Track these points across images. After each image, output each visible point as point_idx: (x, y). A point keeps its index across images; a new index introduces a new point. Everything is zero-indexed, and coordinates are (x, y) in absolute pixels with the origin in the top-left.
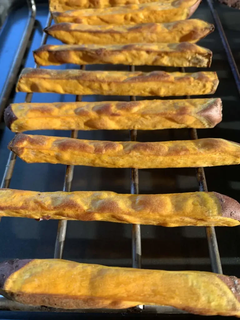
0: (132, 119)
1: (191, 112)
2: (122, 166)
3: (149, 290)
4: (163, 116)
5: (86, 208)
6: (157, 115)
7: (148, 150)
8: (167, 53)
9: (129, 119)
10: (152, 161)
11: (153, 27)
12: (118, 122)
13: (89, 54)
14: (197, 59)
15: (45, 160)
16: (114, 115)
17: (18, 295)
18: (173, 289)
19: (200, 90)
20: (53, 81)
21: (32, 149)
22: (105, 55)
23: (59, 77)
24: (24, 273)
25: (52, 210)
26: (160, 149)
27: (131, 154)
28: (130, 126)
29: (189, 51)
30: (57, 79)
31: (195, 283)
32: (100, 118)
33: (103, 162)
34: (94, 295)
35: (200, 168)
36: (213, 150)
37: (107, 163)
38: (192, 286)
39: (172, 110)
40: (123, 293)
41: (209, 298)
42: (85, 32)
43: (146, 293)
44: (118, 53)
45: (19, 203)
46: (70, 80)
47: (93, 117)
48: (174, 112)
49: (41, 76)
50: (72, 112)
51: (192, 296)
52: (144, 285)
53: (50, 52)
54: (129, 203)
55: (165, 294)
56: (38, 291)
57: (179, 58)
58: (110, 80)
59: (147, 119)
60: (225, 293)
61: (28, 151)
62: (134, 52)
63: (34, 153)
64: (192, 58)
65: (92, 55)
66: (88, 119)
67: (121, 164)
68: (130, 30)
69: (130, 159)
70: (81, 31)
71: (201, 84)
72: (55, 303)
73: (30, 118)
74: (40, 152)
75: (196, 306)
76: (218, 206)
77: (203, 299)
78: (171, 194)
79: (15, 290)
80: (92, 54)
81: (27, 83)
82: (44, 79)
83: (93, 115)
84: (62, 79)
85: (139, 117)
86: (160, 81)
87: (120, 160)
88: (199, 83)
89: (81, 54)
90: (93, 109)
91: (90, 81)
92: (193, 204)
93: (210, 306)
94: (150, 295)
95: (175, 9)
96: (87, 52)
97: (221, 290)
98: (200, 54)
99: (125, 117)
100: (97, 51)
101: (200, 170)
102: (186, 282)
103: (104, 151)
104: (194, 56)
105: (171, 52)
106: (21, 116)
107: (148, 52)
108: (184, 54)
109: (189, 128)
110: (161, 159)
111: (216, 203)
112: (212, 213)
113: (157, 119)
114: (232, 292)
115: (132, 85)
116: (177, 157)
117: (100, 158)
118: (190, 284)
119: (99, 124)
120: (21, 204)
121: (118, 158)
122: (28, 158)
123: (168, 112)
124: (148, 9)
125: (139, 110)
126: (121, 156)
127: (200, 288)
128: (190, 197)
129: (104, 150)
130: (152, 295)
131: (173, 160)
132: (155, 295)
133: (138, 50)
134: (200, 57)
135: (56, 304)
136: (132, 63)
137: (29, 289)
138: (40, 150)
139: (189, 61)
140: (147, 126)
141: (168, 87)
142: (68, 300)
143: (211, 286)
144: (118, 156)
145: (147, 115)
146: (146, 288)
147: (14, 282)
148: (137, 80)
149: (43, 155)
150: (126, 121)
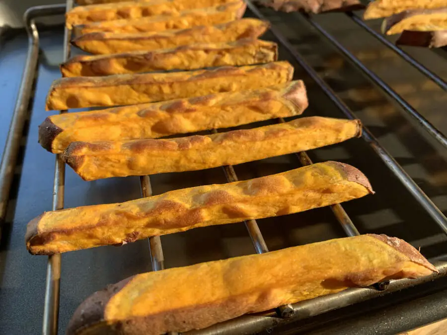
0: (210, 114)
1: (276, 97)
2: (214, 164)
3: (300, 267)
4: (246, 105)
5: (188, 206)
6: (239, 104)
7: (242, 136)
8: (228, 50)
9: (207, 115)
10: (249, 150)
11: (204, 29)
12: (194, 120)
13: (136, 60)
14: (262, 53)
15: (113, 173)
16: (188, 111)
17: (128, 322)
18: (327, 259)
19: (275, 80)
20: (97, 90)
21: (95, 156)
22: (155, 58)
23: (105, 83)
24: (128, 292)
25: (144, 217)
26: (255, 133)
27: (224, 144)
28: (209, 124)
29: (251, 46)
30: (104, 86)
31: (348, 247)
32: (172, 117)
33: (189, 161)
34: (234, 293)
35: (302, 152)
36: (312, 127)
37: (195, 162)
38: (346, 250)
39: (254, 97)
40: (270, 280)
41: (369, 258)
42: (123, 39)
43: (297, 272)
44: (171, 55)
45: (94, 219)
46: (121, 86)
47: (163, 118)
48: (258, 99)
49: (81, 85)
50: (134, 116)
51: (350, 260)
52: (292, 264)
53: (83, 63)
54: (240, 190)
55: (319, 267)
56: (156, 309)
57: (242, 55)
58: (171, 81)
59: (228, 111)
60: (383, 248)
61: (89, 160)
62: (190, 52)
63: (98, 163)
64: (257, 52)
65: (140, 61)
66: (156, 121)
67: (212, 161)
68: (178, 34)
69: (224, 151)
70: (119, 39)
71: (275, 74)
72: (183, 320)
73: (80, 128)
74: (107, 160)
75: (358, 269)
76: (340, 172)
77: (363, 259)
78: (284, 173)
79: (122, 316)
80: (140, 59)
81: (61, 97)
82: (86, 87)
83: (163, 114)
84: (109, 86)
85: (218, 110)
86: (230, 75)
87: (211, 154)
88: (272, 73)
89: (124, 61)
90: (161, 108)
91: (146, 84)
92: (312, 175)
93: (373, 265)
94: (303, 273)
95: (222, 14)
96: (132, 58)
97: (377, 245)
98: (264, 47)
99: (201, 113)
100: (145, 56)
101: (302, 154)
102: (338, 248)
103: (190, 146)
104: (258, 50)
105: (232, 49)
106: (67, 127)
107: (207, 51)
108: (247, 50)
109: (275, 118)
110: (258, 144)
111: (336, 169)
112: (337, 178)
113: (240, 109)
114: (389, 245)
115: (199, 83)
116: (276, 139)
117: (186, 156)
118: (343, 249)
119: (172, 124)
120: (96, 220)
121: (208, 151)
122: (89, 172)
123: (251, 100)
124: (192, 15)
125: (217, 103)
126: (212, 149)
127: (355, 250)
128: (306, 170)
129: (191, 144)
130: (305, 272)
131: (272, 144)
132: (309, 272)
133: (195, 49)
134: (265, 51)
135: (184, 322)
136: (189, 66)
137: (142, 310)
138: (106, 156)
139: (254, 57)
140: (229, 121)
141: (240, 82)
142: (200, 311)
143: (366, 244)
144: (208, 149)
145: (227, 106)
146: (295, 267)
147: (118, 307)
148: (204, 77)
149: (110, 163)
150: (204, 118)
